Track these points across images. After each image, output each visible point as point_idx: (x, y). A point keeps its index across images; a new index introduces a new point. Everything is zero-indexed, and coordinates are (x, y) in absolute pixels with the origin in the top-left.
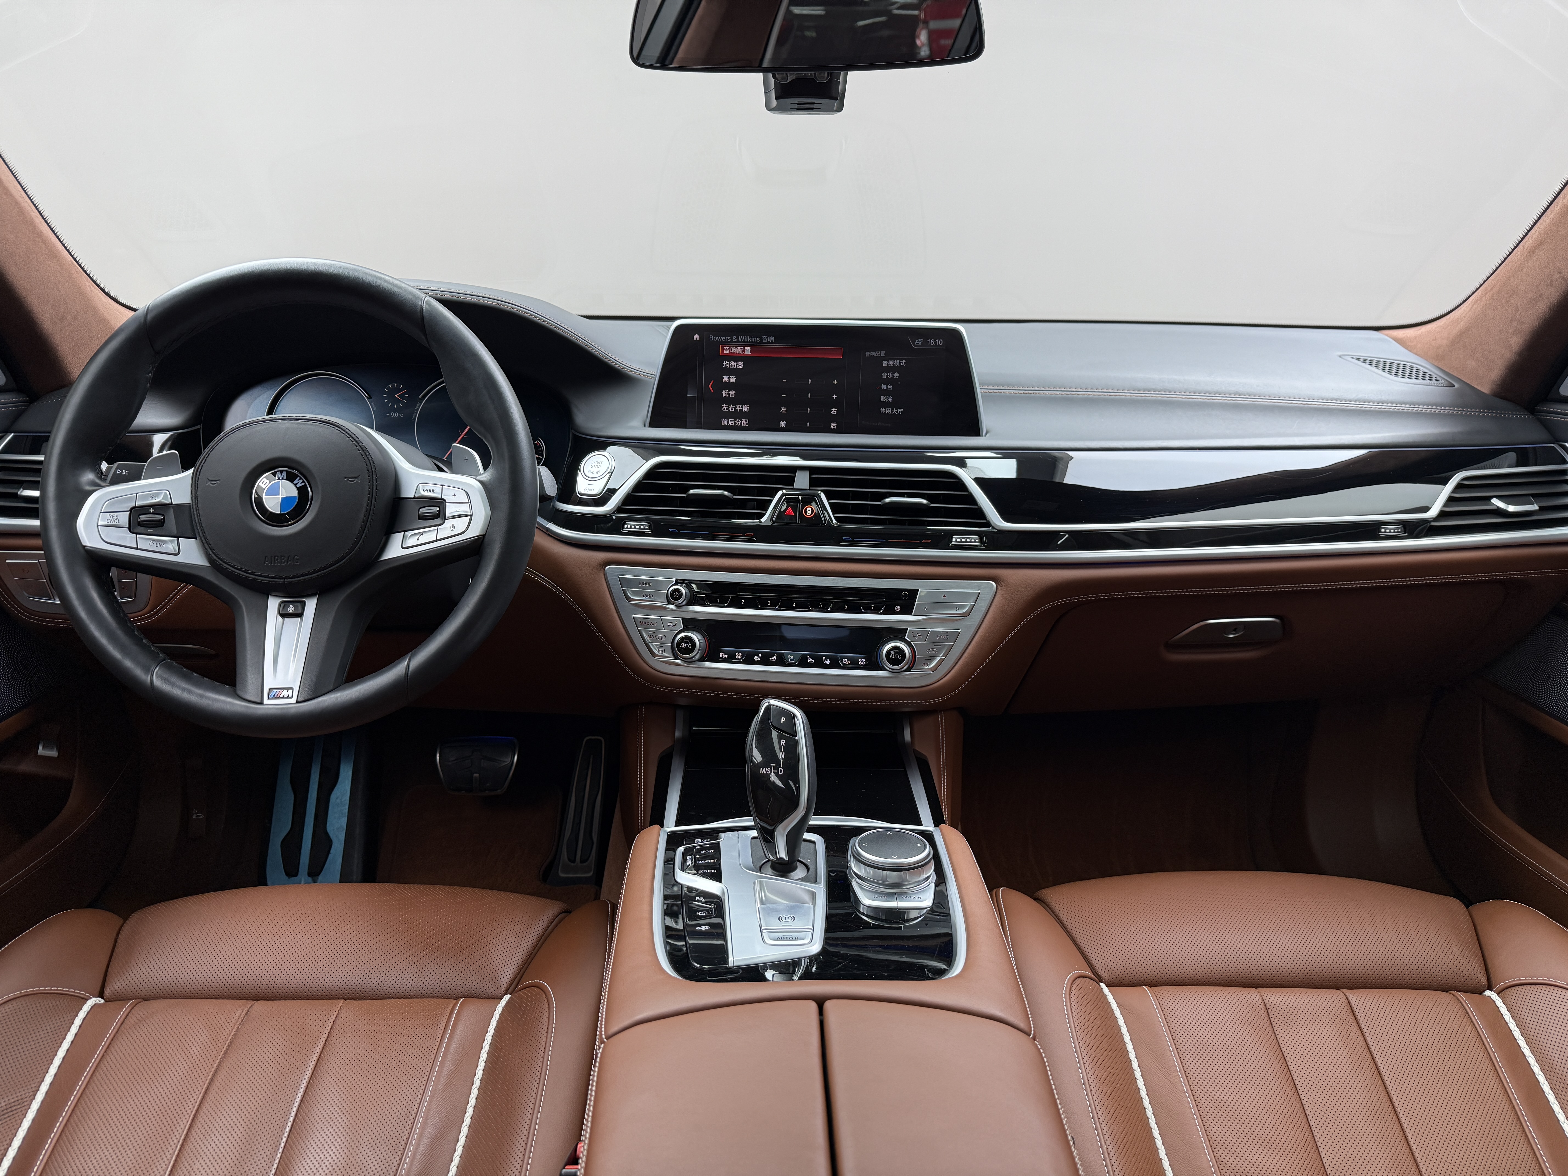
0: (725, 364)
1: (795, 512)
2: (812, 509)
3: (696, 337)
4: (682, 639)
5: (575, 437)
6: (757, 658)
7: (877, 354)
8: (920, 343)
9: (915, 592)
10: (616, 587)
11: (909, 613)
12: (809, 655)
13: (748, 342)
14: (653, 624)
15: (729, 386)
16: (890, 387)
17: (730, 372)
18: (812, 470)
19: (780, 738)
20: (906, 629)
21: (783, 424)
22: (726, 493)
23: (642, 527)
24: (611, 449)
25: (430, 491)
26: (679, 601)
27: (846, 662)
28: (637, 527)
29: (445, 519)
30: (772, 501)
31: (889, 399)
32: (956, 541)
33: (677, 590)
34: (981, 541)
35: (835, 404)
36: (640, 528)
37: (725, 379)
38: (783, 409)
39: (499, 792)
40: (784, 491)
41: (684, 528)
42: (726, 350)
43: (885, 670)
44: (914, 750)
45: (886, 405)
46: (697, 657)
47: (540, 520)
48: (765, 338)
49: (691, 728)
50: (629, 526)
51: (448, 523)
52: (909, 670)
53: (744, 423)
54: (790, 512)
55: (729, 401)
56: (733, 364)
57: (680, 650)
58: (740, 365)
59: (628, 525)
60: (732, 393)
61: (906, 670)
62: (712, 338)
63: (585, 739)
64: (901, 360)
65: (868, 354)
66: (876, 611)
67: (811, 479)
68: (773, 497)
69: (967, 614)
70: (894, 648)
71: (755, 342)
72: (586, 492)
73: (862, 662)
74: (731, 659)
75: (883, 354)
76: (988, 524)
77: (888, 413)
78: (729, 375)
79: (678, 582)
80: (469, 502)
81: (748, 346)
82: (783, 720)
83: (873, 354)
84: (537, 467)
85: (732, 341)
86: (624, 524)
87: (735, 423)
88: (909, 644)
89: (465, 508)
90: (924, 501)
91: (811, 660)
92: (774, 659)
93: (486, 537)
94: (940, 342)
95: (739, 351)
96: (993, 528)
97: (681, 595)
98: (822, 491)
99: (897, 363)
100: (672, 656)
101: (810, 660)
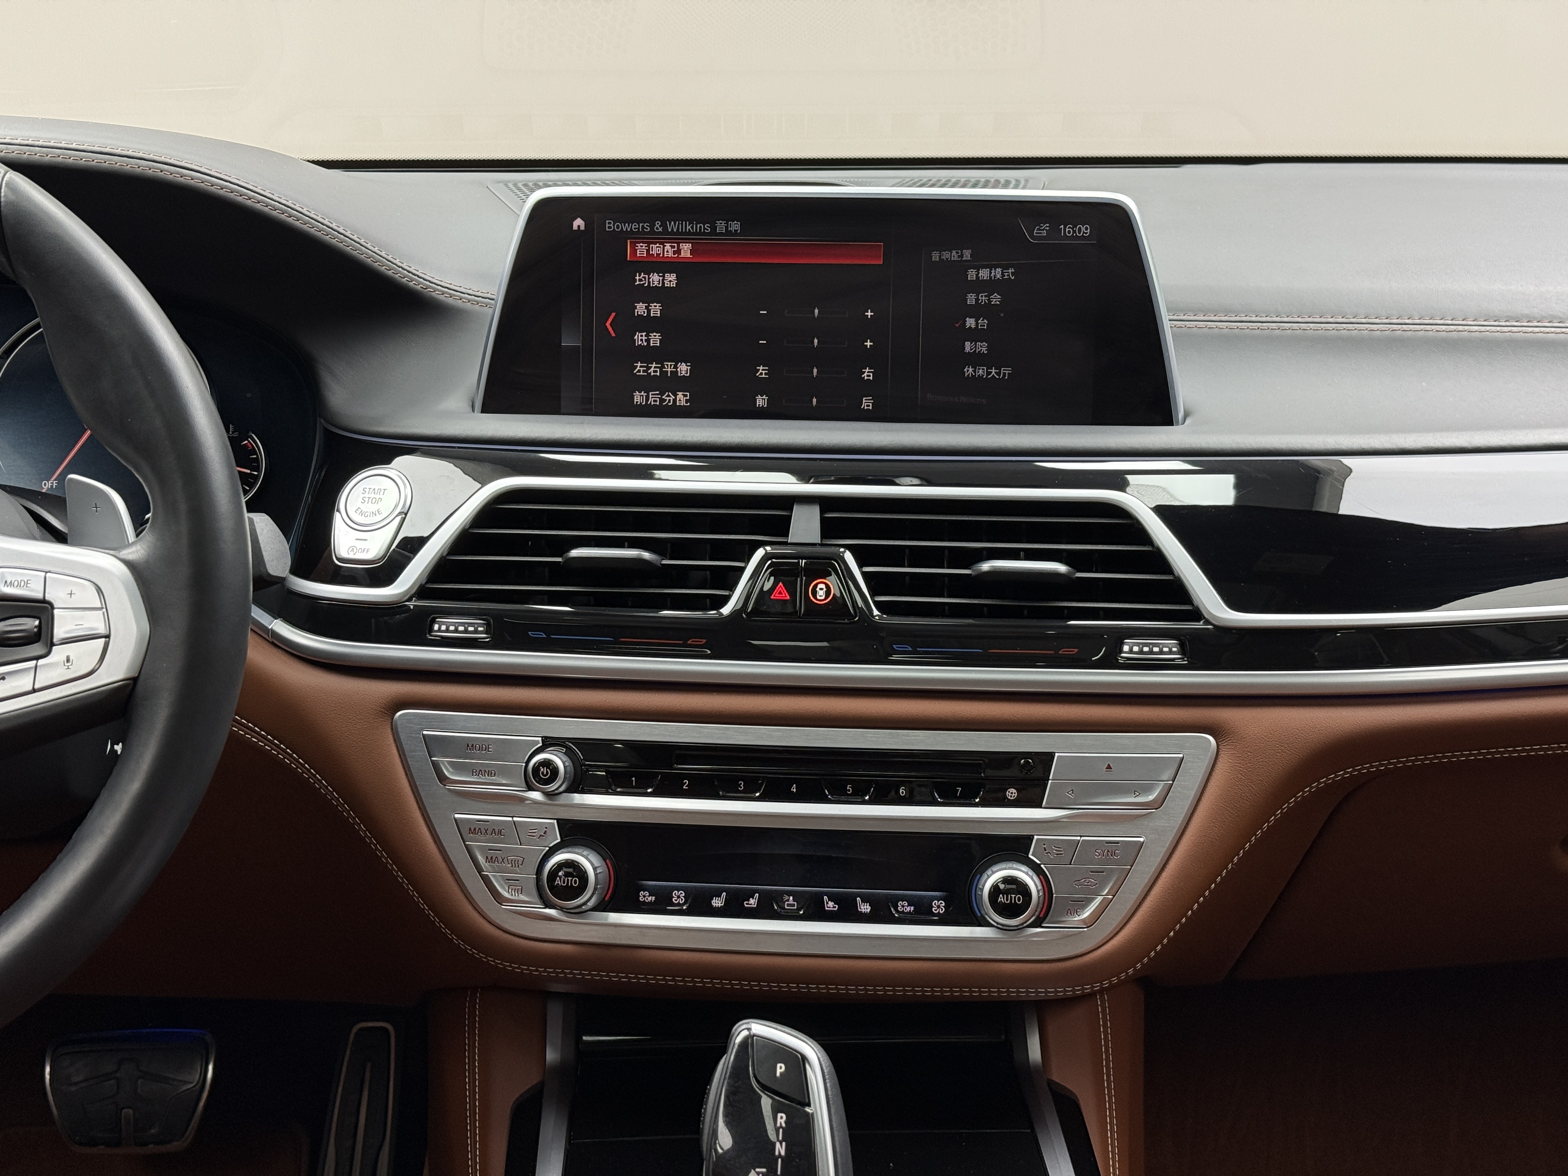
0: (639, 279)
1: (793, 594)
2: (827, 586)
3: (578, 223)
4: (560, 866)
5: (328, 434)
6: (717, 903)
7: (954, 255)
8: (1044, 233)
9: (1048, 757)
10: (418, 754)
11: (1037, 804)
12: (826, 894)
13: (686, 233)
14: (496, 831)
15: (648, 324)
16: (983, 323)
17: (650, 294)
18: (825, 503)
19: (776, 1109)
20: (1030, 838)
21: (761, 401)
22: (646, 555)
23: (471, 629)
24: (401, 461)
25: (19, 585)
26: (552, 787)
27: (905, 907)
28: (461, 628)
29: (52, 644)
30: (742, 570)
31: (983, 347)
32: (1131, 651)
33: (547, 763)
34: (1183, 651)
35: (868, 358)
36: (466, 631)
37: (640, 308)
38: (762, 371)
39: (176, 1146)
40: (768, 548)
41: (559, 630)
42: (641, 250)
43: (988, 925)
44: (1051, 1084)
45: (976, 359)
46: (591, 904)
47: (258, 614)
48: (721, 226)
49: (579, 1039)
50: (443, 628)
51: (58, 653)
52: (1037, 923)
53: (682, 399)
54: (782, 593)
55: (648, 354)
56: (655, 279)
57: (552, 888)
58: (671, 279)
59: (441, 623)
60: (655, 339)
61: (1033, 925)
62: (610, 225)
63: (355, 1029)
64: (1005, 267)
65: (935, 256)
66: (966, 801)
67: (824, 521)
68: (747, 560)
69: (1158, 804)
70: (1008, 880)
71: (700, 234)
72: (351, 556)
73: (939, 907)
74: (661, 906)
75: (967, 254)
76: (1196, 614)
77: (981, 377)
78: (648, 302)
79: (548, 743)
80: (104, 607)
81: (686, 241)
82: (780, 1068)
83: (946, 255)
84: (247, 515)
85: (652, 232)
86: (433, 621)
87: (662, 400)
88: (1036, 869)
89: (96, 623)
90: (1060, 568)
91: (831, 904)
92: (753, 902)
93: (140, 682)
94: (1085, 230)
95: (668, 250)
96: (1207, 622)
97: (555, 771)
98: (848, 547)
99: (998, 273)
100: (536, 899)
101: (830, 906)
